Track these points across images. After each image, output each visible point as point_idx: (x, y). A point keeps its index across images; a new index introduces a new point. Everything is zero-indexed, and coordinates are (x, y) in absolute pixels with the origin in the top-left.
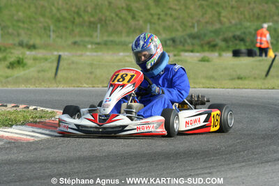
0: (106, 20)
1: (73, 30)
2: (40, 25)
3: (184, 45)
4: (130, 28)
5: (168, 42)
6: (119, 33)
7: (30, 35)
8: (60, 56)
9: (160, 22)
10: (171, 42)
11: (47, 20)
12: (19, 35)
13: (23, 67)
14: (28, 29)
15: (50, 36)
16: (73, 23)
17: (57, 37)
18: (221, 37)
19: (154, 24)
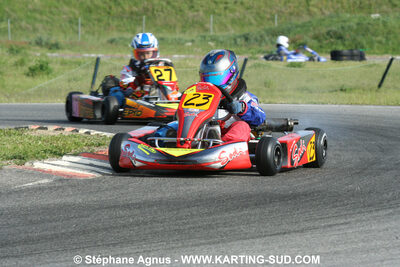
0: (153, 9)
1: (109, 24)
2: (65, 17)
3: (260, 45)
4: (186, 22)
5: (239, 40)
6: (170, 27)
8: (98, 59)
9: (227, 12)
10: (243, 40)
11: (73, 9)
13: (48, 73)
14: (47, 22)
15: (78, 33)
16: (109, 14)
17: (87, 32)
18: (311, 34)
19: (219, 15)
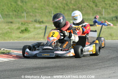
0: (81, 7)
2: (47, 11)
4: (94, 12)
7: (42, 16)
9: (110, 8)
11: (50, 8)
12: (35, 16)
14: (40, 13)
16: (64, 9)
19: (107, 9)
